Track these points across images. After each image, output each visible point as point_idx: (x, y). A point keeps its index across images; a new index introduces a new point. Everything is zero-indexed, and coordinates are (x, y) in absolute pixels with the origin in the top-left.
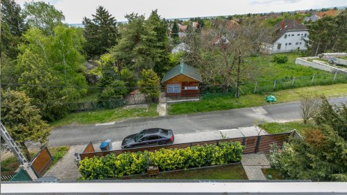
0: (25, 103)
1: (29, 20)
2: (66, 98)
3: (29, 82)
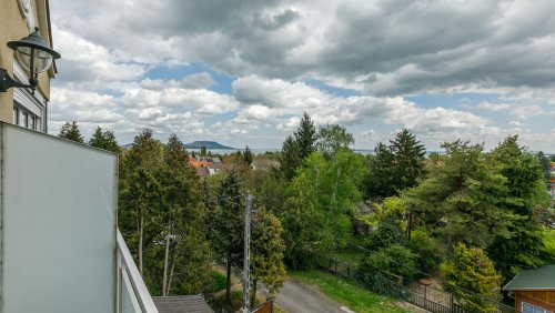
2: (318, 245)
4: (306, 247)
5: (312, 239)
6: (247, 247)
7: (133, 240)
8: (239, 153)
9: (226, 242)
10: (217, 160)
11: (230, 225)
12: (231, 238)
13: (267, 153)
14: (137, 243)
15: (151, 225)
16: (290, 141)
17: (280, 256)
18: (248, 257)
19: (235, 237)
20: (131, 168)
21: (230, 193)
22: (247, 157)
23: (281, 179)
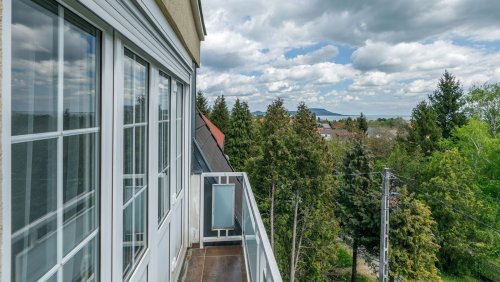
0: (425, 224)
1: (467, 109)
2: (485, 249)
3: (436, 193)
4: (462, 245)
5: (471, 236)
6: (385, 236)
7: (266, 205)
8: (350, 119)
9: (354, 221)
10: (326, 126)
11: (358, 203)
12: (360, 218)
13: (380, 120)
14: (269, 208)
15: (282, 192)
16: (422, 107)
17: (431, 257)
18: (386, 248)
19: (366, 219)
20: (264, 135)
21: (358, 165)
22: (362, 124)
23: (417, 152)
